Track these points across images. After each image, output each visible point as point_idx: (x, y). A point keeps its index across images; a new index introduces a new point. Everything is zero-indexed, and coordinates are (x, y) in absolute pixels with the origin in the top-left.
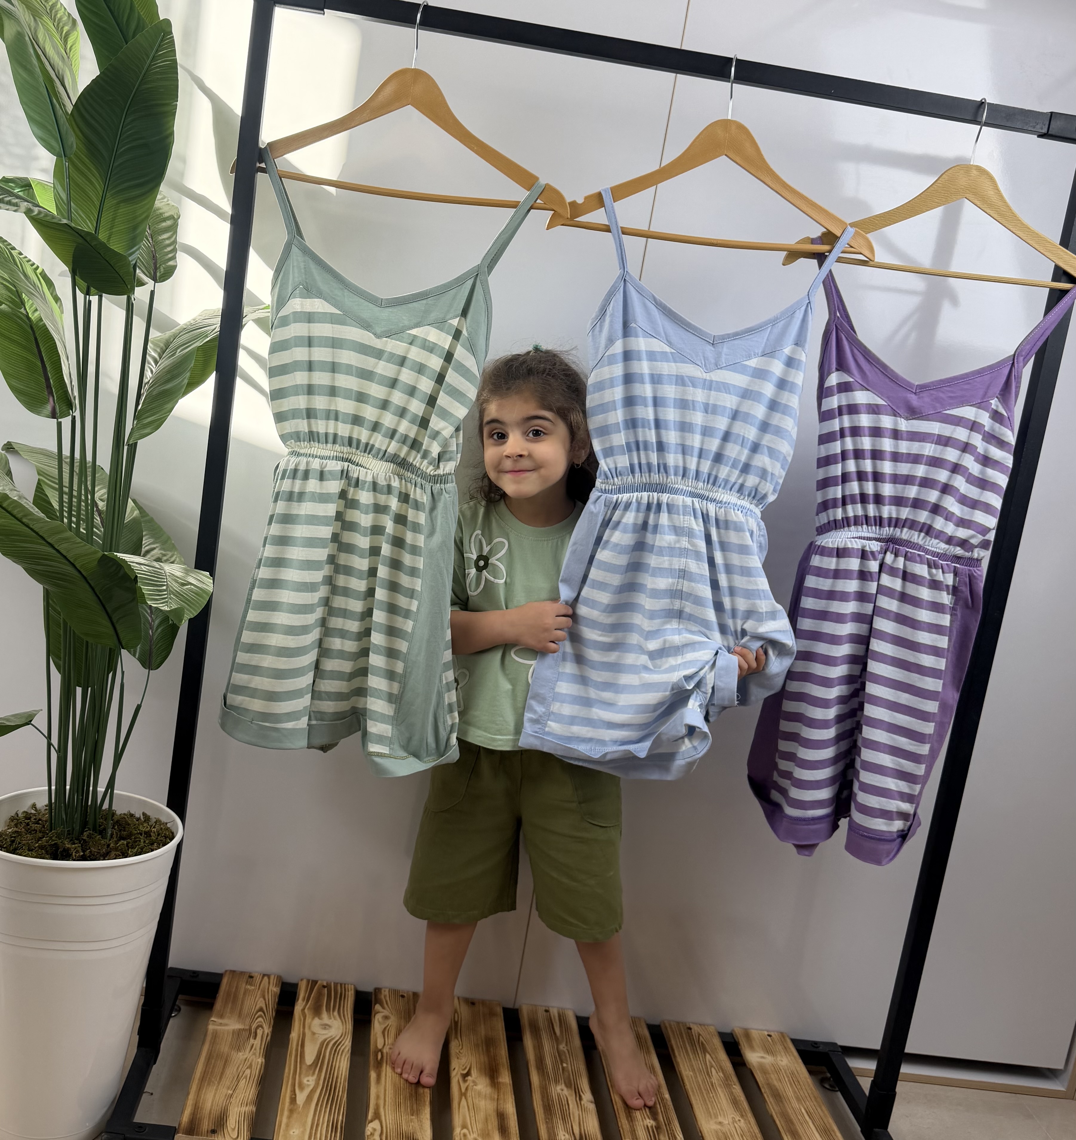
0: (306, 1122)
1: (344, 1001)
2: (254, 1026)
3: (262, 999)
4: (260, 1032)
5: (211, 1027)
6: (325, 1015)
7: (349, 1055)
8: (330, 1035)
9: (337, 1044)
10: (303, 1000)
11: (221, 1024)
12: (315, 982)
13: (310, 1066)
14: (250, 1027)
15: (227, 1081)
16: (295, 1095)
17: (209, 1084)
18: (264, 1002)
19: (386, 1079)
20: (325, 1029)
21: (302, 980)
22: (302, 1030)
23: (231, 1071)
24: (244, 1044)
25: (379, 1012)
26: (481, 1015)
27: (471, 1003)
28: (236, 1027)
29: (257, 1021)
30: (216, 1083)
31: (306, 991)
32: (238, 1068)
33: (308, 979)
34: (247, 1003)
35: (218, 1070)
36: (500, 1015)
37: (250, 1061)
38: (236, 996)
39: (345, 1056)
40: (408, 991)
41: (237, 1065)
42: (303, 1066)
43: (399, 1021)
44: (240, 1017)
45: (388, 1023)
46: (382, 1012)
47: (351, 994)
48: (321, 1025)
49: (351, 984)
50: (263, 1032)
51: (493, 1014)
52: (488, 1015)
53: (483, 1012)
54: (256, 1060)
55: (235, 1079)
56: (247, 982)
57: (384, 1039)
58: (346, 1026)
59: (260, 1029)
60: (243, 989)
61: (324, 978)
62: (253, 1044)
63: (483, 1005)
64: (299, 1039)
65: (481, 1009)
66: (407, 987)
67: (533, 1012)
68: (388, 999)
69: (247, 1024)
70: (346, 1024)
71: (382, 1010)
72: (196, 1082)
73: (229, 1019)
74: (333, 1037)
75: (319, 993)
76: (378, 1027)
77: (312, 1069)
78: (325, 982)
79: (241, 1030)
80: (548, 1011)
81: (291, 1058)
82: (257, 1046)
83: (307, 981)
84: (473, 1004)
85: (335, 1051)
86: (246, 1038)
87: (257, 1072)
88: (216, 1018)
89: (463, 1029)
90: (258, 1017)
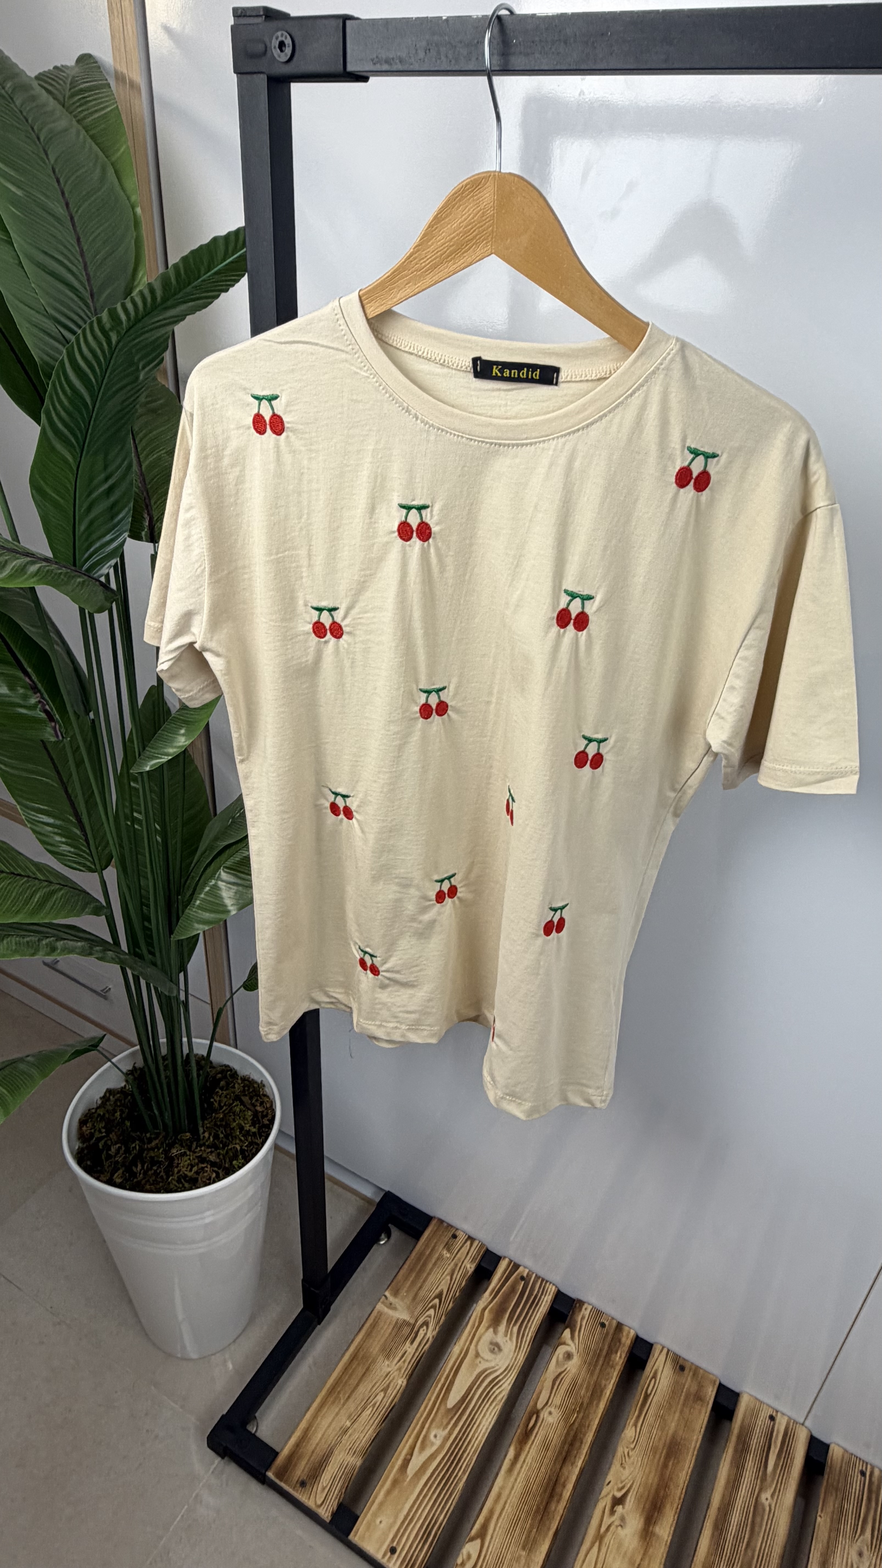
0: (402, 1509)
1: (534, 1310)
2: (420, 1322)
3: (449, 1278)
4: (422, 1333)
5: (380, 1306)
6: (502, 1328)
7: (499, 1407)
8: (493, 1364)
9: (495, 1383)
10: (491, 1295)
11: (391, 1306)
12: (516, 1266)
13: (449, 1410)
14: (416, 1321)
15: (351, 1405)
16: (412, 1455)
17: (333, 1402)
18: (449, 1282)
19: (521, 1467)
20: (492, 1351)
21: (505, 1257)
22: (467, 1344)
23: (363, 1389)
24: (397, 1348)
25: (564, 1343)
26: (683, 1394)
27: (680, 1366)
28: (403, 1315)
29: (428, 1313)
30: (342, 1401)
31: (500, 1280)
32: (373, 1387)
33: (512, 1259)
34: (431, 1279)
35: (353, 1382)
36: (708, 1402)
37: (391, 1378)
38: (425, 1264)
39: (494, 1408)
40: (613, 1318)
41: (374, 1382)
42: (442, 1408)
43: (580, 1368)
44: (414, 1298)
45: (566, 1366)
46: (568, 1345)
47: (547, 1301)
48: (491, 1343)
49: (554, 1284)
50: (426, 1334)
51: (699, 1398)
52: (692, 1397)
53: (688, 1389)
54: (397, 1380)
55: (363, 1403)
56: (448, 1242)
57: (551, 1393)
58: (518, 1355)
59: (425, 1328)
60: (436, 1255)
61: (529, 1264)
62: (406, 1352)
63: (694, 1375)
64: (457, 1359)
65: (688, 1382)
66: (614, 1311)
67: (754, 1413)
68: (584, 1324)
69: (416, 1313)
70: (519, 1352)
71: (569, 1342)
72: (324, 1392)
73: (403, 1299)
74: (497, 1368)
75: (513, 1289)
76: (552, 1369)
77: (450, 1417)
78: (527, 1271)
79: (405, 1323)
80: (772, 1418)
81: (435, 1389)
82: (408, 1357)
83: (511, 1261)
84: (682, 1368)
85: (486, 1396)
86: (403, 1339)
87: (389, 1401)
88: (391, 1294)
89: (651, 1412)
90: (431, 1307)
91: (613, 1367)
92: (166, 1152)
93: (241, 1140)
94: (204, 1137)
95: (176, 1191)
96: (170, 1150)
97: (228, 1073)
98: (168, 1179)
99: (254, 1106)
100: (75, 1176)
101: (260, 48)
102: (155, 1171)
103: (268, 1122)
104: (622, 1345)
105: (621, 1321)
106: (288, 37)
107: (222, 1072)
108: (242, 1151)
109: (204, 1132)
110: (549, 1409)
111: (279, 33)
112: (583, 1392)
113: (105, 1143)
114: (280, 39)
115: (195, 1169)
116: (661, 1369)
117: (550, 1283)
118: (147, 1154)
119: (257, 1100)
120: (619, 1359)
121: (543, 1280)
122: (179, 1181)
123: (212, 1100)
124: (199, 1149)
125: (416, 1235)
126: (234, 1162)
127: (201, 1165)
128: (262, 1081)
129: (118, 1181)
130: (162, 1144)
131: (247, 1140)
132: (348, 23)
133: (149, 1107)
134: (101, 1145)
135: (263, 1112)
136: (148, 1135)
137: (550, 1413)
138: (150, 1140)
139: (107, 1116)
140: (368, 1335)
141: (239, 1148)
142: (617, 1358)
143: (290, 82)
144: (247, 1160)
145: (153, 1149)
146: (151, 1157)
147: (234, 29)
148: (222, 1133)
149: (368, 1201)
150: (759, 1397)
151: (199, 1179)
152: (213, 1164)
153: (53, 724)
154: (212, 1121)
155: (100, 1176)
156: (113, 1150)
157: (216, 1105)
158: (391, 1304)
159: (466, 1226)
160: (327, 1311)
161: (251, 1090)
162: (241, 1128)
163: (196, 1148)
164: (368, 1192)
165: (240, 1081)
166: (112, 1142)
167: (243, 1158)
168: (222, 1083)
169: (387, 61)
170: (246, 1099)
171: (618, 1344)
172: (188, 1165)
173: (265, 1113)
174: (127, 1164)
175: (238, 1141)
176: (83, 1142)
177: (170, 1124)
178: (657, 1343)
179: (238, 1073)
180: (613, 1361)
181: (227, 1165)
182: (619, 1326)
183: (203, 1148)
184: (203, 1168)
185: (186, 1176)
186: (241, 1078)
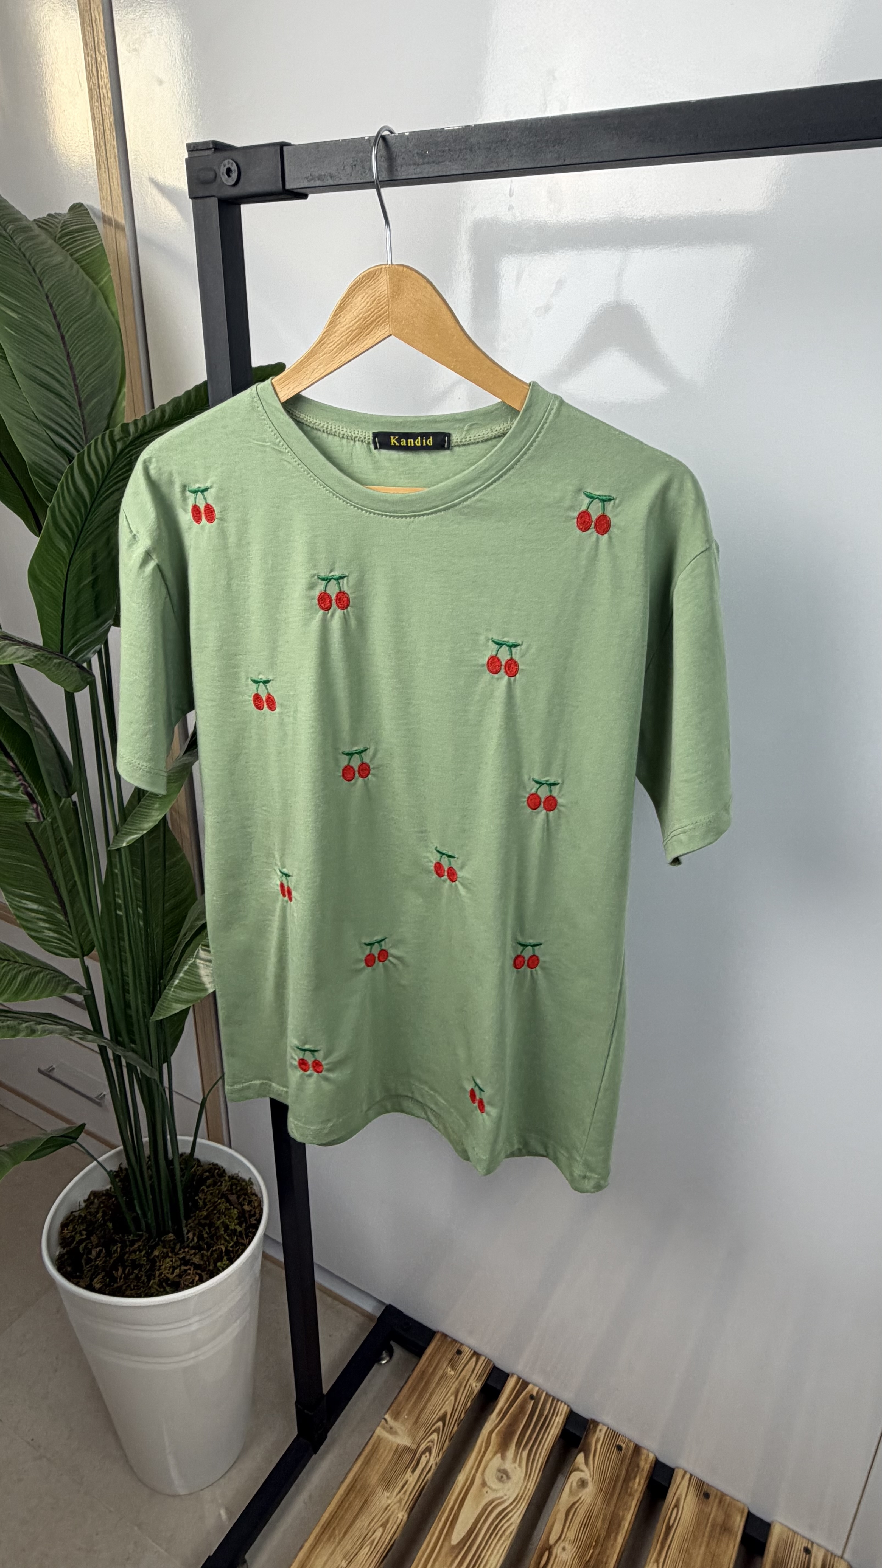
1: (545, 1432)
2: (423, 1447)
3: (453, 1398)
4: (424, 1460)
5: (379, 1431)
6: (511, 1453)
7: (508, 1543)
8: (500, 1494)
9: (503, 1515)
10: (499, 1414)
11: (391, 1430)
12: (525, 1384)
13: (454, 1547)
14: (418, 1447)
15: (348, 1544)
17: (329, 1539)
18: (453, 1403)
20: (500, 1479)
21: (513, 1374)
22: (474, 1471)
23: (361, 1525)
24: (396, 1479)
25: (578, 1469)
26: (709, 1525)
27: (704, 1493)
28: (403, 1440)
29: (430, 1438)
30: (337, 1540)
31: (508, 1399)
32: (372, 1520)
33: (520, 1376)
34: (434, 1399)
35: (349, 1517)
36: (737, 1532)
37: (390, 1512)
38: (428, 1383)
39: (502, 1544)
40: (630, 1441)
41: (373, 1515)
42: (446, 1544)
43: (596, 1497)
44: (416, 1422)
45: (580, 1496)
46: (582, 1471)
47: (558, 1422)
48: (499, 1471)
49: (565, 1404)
50: (428, 1462)
51: (726, 1528)
52: (718, 1528)
53: (714, 1520)
54: (397, 1513)
55: (360, 1541)
56: (451, 1359)
57: (564, 1526)
58: (527, 1484)
59: (427, 1454)
60: (440, 1373)
61: (538, 1381)
62: (407, 1481)
63: (720, 1502)
64: (463, 1488)
65: (714, 1511)
66: (631, 1432)
67: (786, 1545)
68: (599, 1447)
69: (418, 1439)
70: (528, 1480)
71: (583, 1466)
72: (317, 1529)
73: (403, 1423)
74: (505, 1498)
75: (522, 1408)
76: (564, 1498)
77: (454, 1555)
78: (536, 1389)
79: (406, 1449)
80: (807, 1551)
81: (438, 1525)
82: (409, 1487)
83: (519, 1378)
84: (707, 1496)
85: (494, 1530)
86: (405, 1466)
87: (388, 1538)
88: (391, 1417)
89: (673, 1546)
90: (434, 1431)
91: (631, 1495)
92: (148, 1255)
93: (226, 1240)
94: (188, 1238)
95: (157, 1295)
96: (152, 1252)
97: (216, 1172)
98: (149, 1281)
99: (242, 1205)
100: (52, 1282)
101: (211, 175)
102: (137, 1275)
103: (255, 1222)
104: (640, 1470)
105: (640, 1444)
106: (234, 164)
107: (209, 1171)
108: (228, 1252)
109: (187, 1234)
110: (562, 1545)
111: (226, 162)
112: (599, 1524)
113: (86, 1247)
114: (227, 166)
115: (177, 1271)
116: (684, 1497)
117: (562, 1402)
118: (128, 1257)
119: (244, 1199)
120: (638, 1485)
121: (554, 1398)
122: (160, 1285)
123: (197, 1198)
124: (182, 1250)
125: (417, 1351)
126: (219, 1264)
127: (183, 1268)
128: (250, 1178)
129: (98, 1286)
130: (144, 1246)
131: (232, 1240)
132: (285, 148)
133: (131, 1208)
134: (81, 1248)
135: (250, 1211)
136: (131, 1237)
137: (564, 1549)
138: (133, 1243)
139: (89, 1217)
140: (367, 1463)
141: (224, 1249)
142: (636, 1485)
143: (239, 205)
144: (232, 1261)
145: (134, 1252)
146: (132, 1260)
147: (189, 162)
148: (207, 1233)
149: (368, 1316)
150: (792, 1527)
151: (182, 1282)
152: (197, 1267)
153: (35, 806)
154: (195, 1219)
155: (79, 1282)
156: (94, 1253)
157: (201, 1203)
158: (391, 1428)
159: (470, 1340)
160: (323, 1438)
161: (238, 1188)
162: (226, 1227)
163: (180, 1250)
164: (369, 1307)
165: (227, 1178)
166: (92, 1246)
167: (228, 1259)
168: (209, 1182)
169: (320, 178)
170: (233, 1198)
171: (636, 1469)
172: (170, 1267)
173: (252, 1213)
174: (108, 1269)
175: (223, 1242)
176: (64, 1247)
177: (154, 1224)
178: (678, 1468)
179: (227, 1172)
180: (632, 1488)
181: (211, 1268)
182: (637, 1449)
183: (186, 1250)
184: (186, 1271)
185: (168, 1279)
186: (229, 1177)
